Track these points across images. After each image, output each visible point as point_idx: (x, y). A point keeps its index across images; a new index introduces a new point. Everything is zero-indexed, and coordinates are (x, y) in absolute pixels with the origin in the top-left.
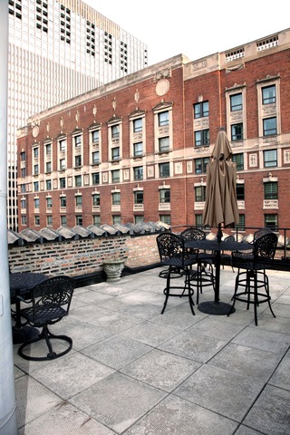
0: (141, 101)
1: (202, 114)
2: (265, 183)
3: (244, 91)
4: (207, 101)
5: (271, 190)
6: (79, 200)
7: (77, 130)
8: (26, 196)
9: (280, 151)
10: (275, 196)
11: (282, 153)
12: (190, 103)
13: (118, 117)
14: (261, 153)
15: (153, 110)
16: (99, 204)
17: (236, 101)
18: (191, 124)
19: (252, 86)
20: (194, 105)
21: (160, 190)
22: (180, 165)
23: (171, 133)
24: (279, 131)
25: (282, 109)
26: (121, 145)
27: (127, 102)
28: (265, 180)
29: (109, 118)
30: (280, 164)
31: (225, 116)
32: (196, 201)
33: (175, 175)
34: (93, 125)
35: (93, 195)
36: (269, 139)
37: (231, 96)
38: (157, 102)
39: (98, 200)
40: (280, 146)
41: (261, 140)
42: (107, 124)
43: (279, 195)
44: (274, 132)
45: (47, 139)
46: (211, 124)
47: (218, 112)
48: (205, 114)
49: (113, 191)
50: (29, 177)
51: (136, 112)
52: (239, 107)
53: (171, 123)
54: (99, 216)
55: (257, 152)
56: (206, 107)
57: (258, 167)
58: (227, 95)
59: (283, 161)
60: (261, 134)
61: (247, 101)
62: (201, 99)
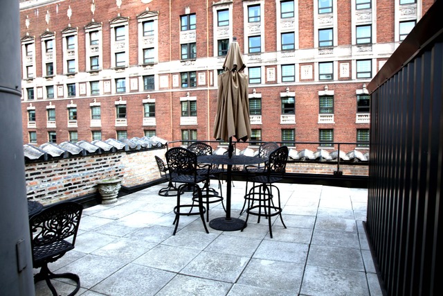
0: (124, 7)
1: (189, 27)
2: (250, 99)
3: (231, 7)
4: (194, 14)
5: (255, 105)
6: (52, 114)
7: (47, 33)
9: (263, 68)
10: (259, 112)
11: (266, 71)
12: (177, 14)
13: (97, 23)
14: (246, 70)
15: (137, 18)
16: (75, 118)
17: (223, 16)
18: (176, 36)
19: (239, 3)
20: (181, 16)
21: (144, 104)
22: (166, 78)
23: (155, 44)
24: (263, 49)
25: (266, 28)
26: (100, 53)
27: (108, 6)
28: (250, 96)
29: (87, 22)
30: (263, 81)
31: (212, 31)
32: (182, 116)
33: (160, 89)
34: (68, 28)
35: (69, 109)
36: (254, 57)
37: (218, 11)
38: (142, 10)
39: (75, 114)
40: (263, 64)
41: (246, 57)
42: (84, 29)
43: (263, 111)
44: (258, 50)
46: (198, 38)
47: (205, 26)
48: (192, 27)
49: (92, 104)
51: (118, 18)
52: (226, 23)
53: (156, 33)
54: (76, 131)
56: (193, 19)
58: (215, 10)
59: (266, 78)
60: (246, 51)
61: (234, 18)
62: (188, 11)
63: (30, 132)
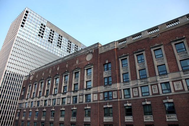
0: (79, 64)
1: (108, 69)
2: (144, 105)
3: (128, 57)
4: (110, 63)
5: (148, 109)
6: (45, 113)
7: (49, 77)
8: (20, 110)
9: (150, 86)
10: (150, 113)
11: (151, 87)
12: (102, 64)
13: (68, 71)
14: (139, 88)
15: (84, 68)
16: (53, 116)
17: (124, 62)
18: (102, 74)
19: (132, 55)
20: (104, 65)
21: (85, 109)
22: (96, 95)
23: (92, 79)
24: (148, 76)
25: (148, 65)
26: (68, 85)
27: (73, 64)
28: (143, 103)
29: (64, 72)
30: (151, 94)
31: (119, 70)
32: (105, 116)
33: (93, 101)
34: (57, 75)
35: (52, 111)
36: (143, 80)
37: (122, 60)
38: (86, 64)
39: (54, 114)
40: (149, 84)
41: (139, 81)
42: (63, 75)
43: (153, 113)
44: (145, 76)
45: (36, 81)
46: (112, 74)
47: (116, 67)
48: (109, 69)
49: (61, 109)
50: (24, 100)
51: (76, 69)
52: (126, 65)
53: (92, 74)
54: (53, 123)
55: (137, 87)
56: (110, 66)
57: (139, 96)
58: (120, 60)
59: (152, 92)
60: (138, 78)
61: (130, 62)
62: (107, 62)
63: (34, 122)
